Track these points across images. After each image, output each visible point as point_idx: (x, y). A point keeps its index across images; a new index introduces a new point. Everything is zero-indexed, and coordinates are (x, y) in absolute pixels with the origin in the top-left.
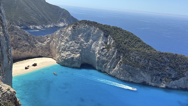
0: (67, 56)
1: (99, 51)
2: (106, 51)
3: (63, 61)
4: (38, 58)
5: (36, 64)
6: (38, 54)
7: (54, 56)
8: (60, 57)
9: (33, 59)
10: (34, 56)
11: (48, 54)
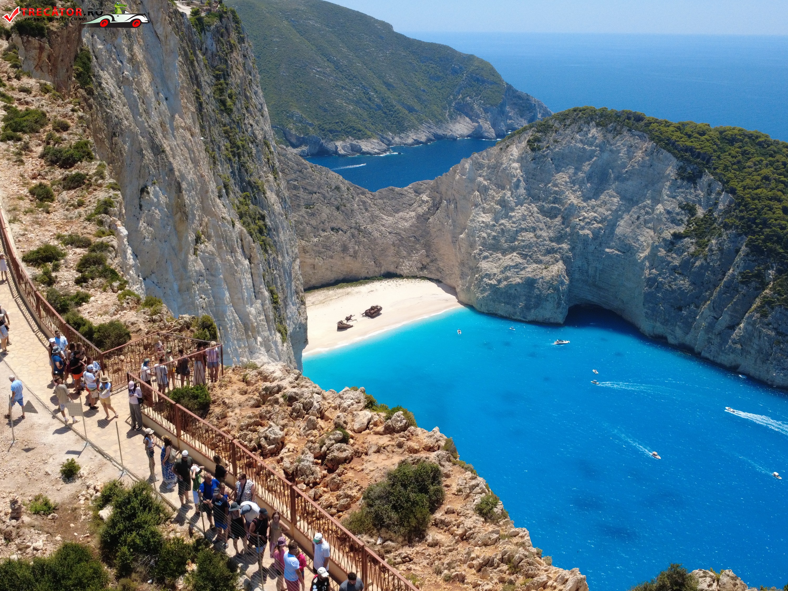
0: (508, 274)
1: (655, 249)
2: (692, 249)
3: (487, 296)
4: (382, 283)
5: (379, 308)
6: (381, 267)
7: (448, 273)
8: (477, 278)
9: (364, 289)
10: (368, 276)
11: (423, 265)
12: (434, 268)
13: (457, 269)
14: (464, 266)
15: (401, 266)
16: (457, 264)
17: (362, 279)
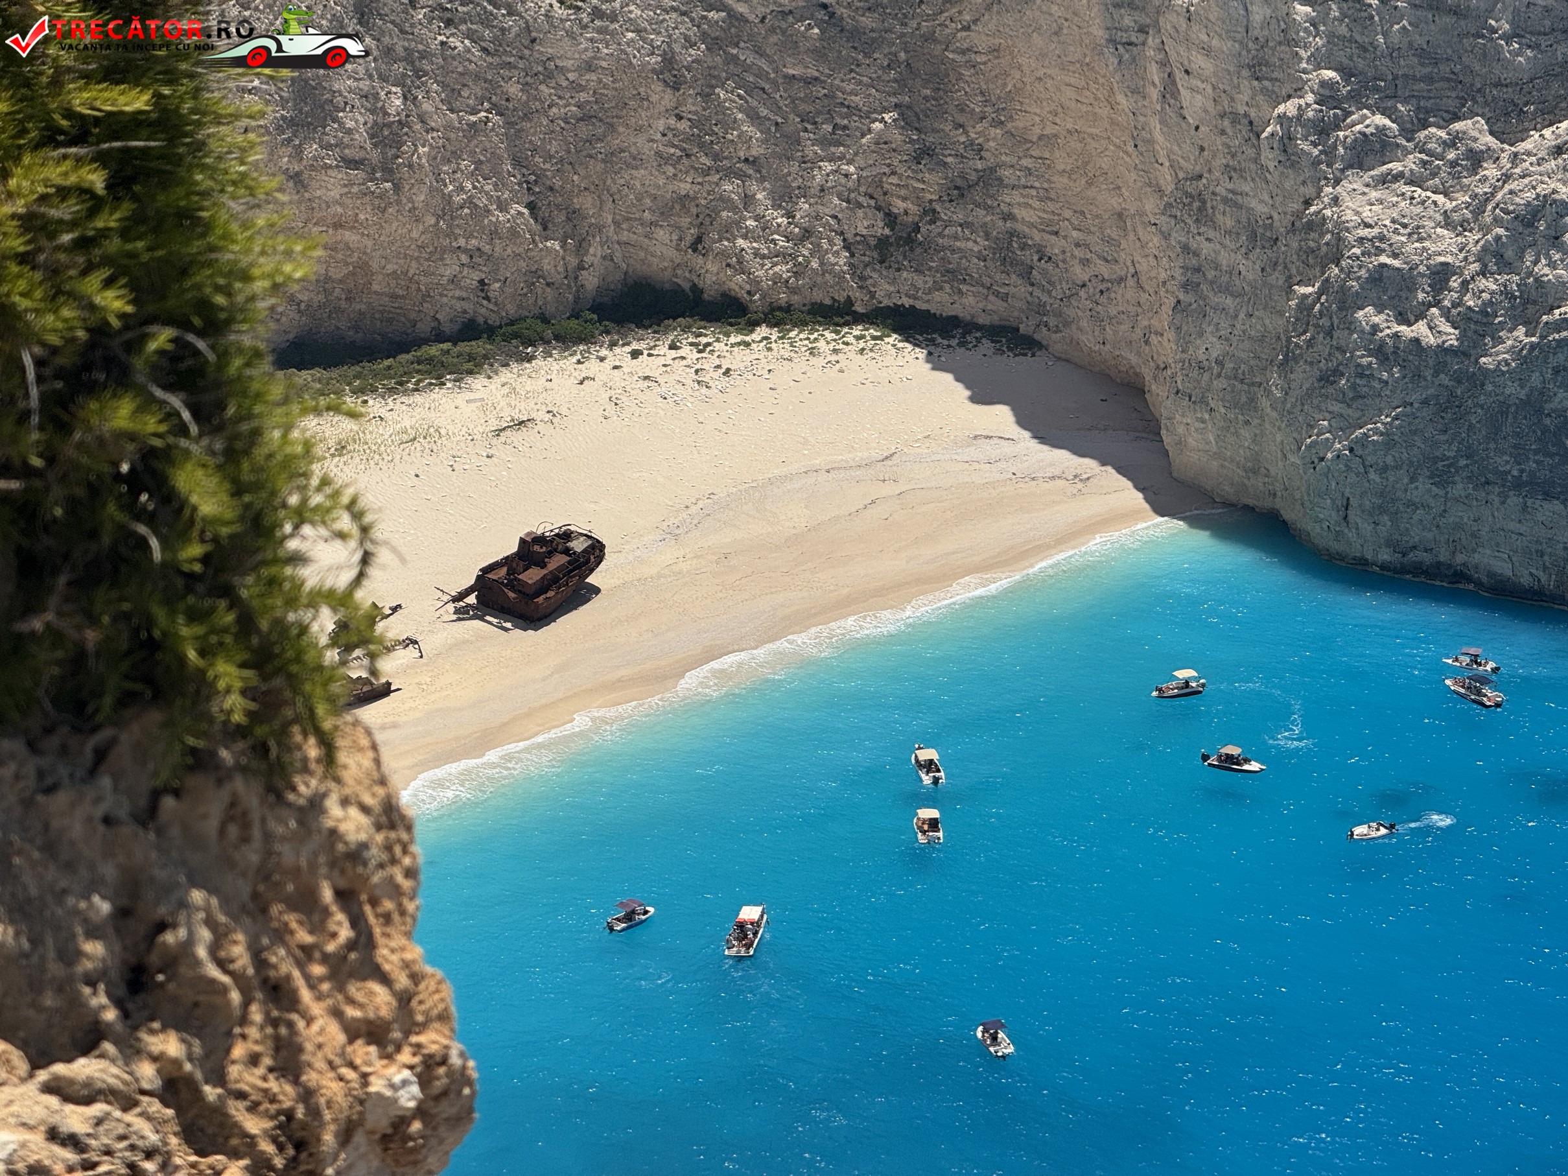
3: (1389, 443)
4: (592, 367)
5: (578, 545)
6: (581, 247)
7: (1080, 273)
8: (1305, 306)
9: (459, 409)
10: (484, 312)
11: (891, 219)
12: (976, 244)
13: (1155, 242)
14: (1203, 215)
15: (729, 231)
16: (1151, 205)
17: (440, 337)
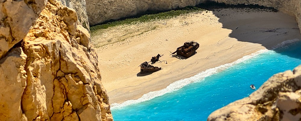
4: (199, 14)
5: (195, 44)
9: (175, 22)
10: (181, 5)
17: (173, 9)
